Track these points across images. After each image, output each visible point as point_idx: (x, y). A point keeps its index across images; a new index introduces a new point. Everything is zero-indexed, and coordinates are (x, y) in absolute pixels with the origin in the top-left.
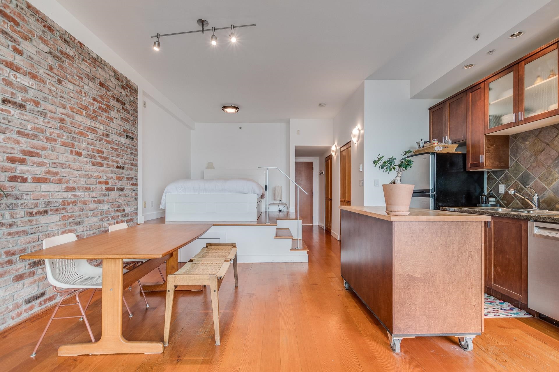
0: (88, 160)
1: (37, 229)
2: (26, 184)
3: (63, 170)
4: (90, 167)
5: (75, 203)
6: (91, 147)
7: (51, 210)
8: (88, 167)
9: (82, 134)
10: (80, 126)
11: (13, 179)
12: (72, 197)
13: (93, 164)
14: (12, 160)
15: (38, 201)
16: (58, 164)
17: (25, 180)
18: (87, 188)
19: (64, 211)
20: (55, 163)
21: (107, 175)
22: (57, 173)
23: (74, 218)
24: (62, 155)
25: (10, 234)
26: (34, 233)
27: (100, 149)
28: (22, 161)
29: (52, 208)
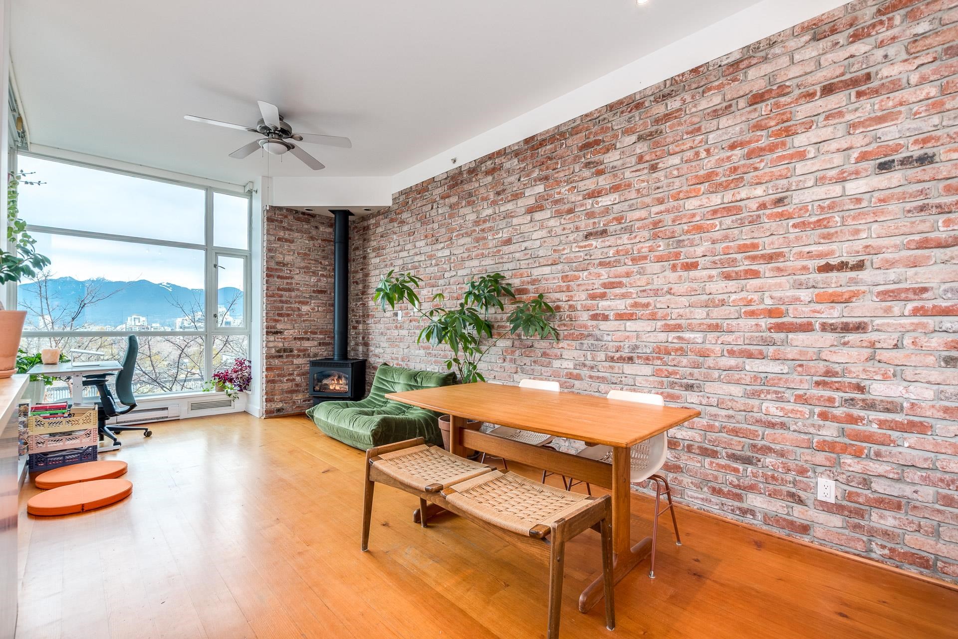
0: (714, 272)
1: (619, 379)
2: (608, 323)
3: (659, 299)
4: (719, 286)
5: (681, 351)
6: (720, 247)
7: (638, 357)
8: (712, 286)
9: (699, 229)
10: (694, 215)
11: (594, 317)
12: (675, 341)
13: (728, 277)
14: (593, 297)
15: (622, 344)
16: (649, 292)
17: (606, 318)
18: (709, 326)
19: (659, 362)
20: (644, 291)
21: (777, 294)
22: (647, 305)
23: (678, 377)
24: (656, 276)
25: (591, 377)
26: (616, 383)
27: (748, 242)
28: (603, 296)
29: (640, 355)
